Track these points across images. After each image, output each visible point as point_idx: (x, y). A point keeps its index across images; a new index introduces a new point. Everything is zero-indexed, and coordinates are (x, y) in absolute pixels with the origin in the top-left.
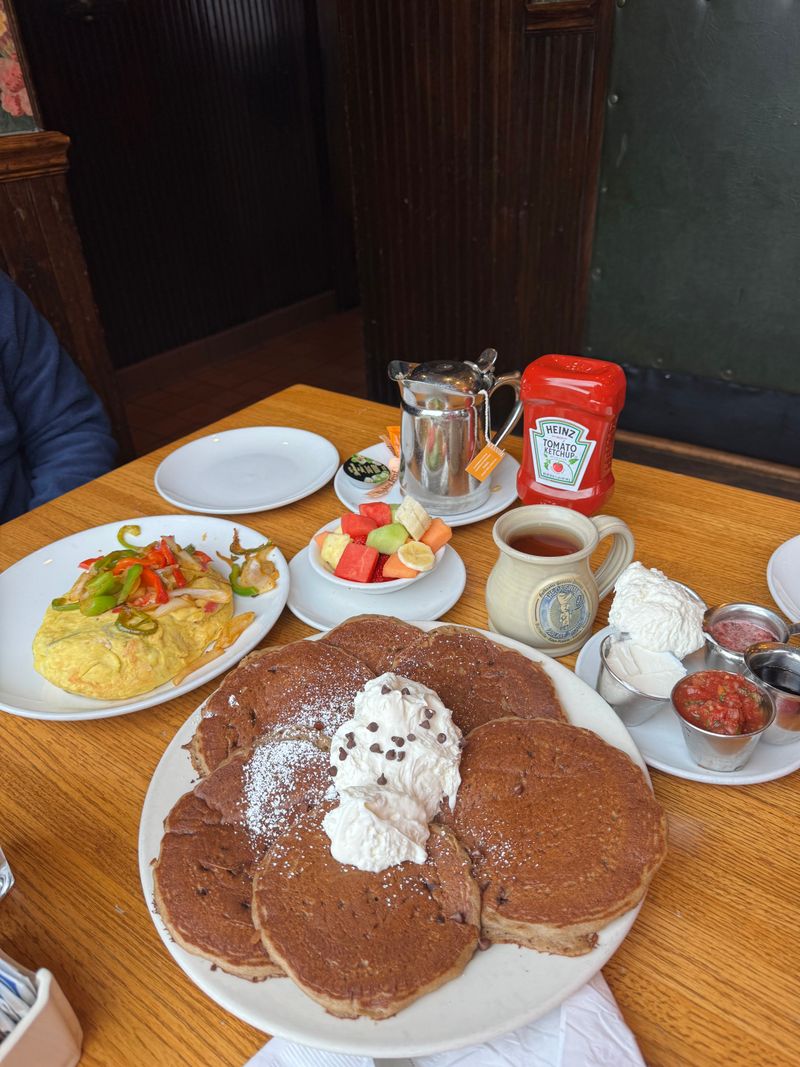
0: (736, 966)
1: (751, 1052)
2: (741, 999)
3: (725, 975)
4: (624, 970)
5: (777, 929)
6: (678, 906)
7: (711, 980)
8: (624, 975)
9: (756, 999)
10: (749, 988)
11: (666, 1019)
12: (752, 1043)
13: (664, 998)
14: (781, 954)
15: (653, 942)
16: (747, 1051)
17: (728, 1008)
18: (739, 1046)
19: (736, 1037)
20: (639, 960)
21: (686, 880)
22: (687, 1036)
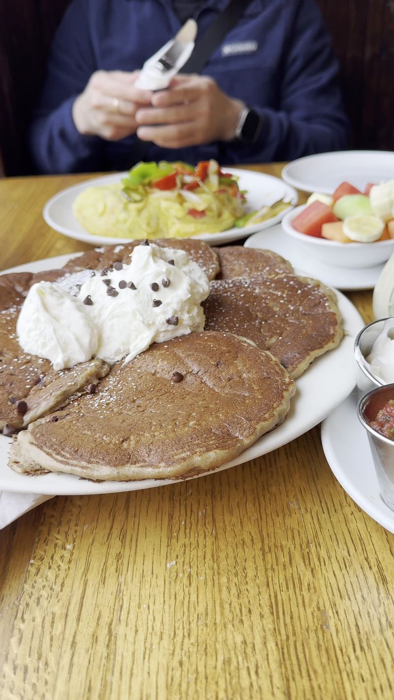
0: (141, 635)
1: (34, 685)
2: (99, 654)
3: (120, 630)
4: (69, 547)
5: (227, 662)
6: (181, 560)
7: (105, 620)
8: (64, 548)
9: (108, 669)
10: (118, 658)
11: (34, 597)
12: (46, 683)
13: (57, 588)
14: (192, 677)
15: (119, 556)
16: (34, 681)
17: (79, 646)
18: (37, 670)
19: (46, 664)
20: (89, 553)
21: (222, 555)
22: (23, 620)
